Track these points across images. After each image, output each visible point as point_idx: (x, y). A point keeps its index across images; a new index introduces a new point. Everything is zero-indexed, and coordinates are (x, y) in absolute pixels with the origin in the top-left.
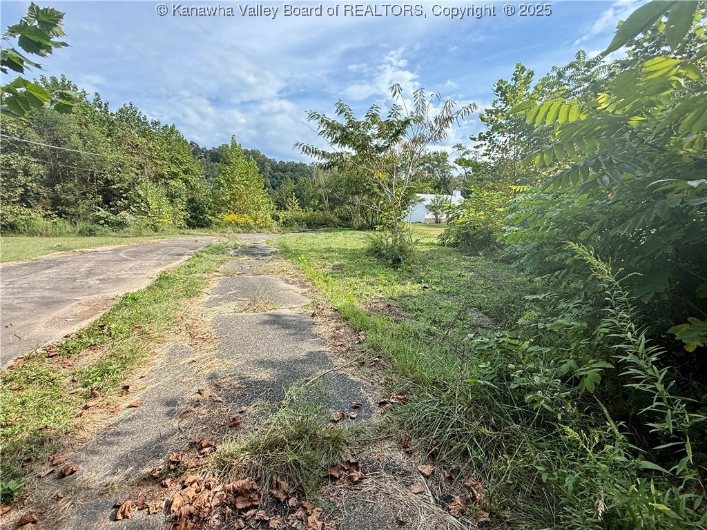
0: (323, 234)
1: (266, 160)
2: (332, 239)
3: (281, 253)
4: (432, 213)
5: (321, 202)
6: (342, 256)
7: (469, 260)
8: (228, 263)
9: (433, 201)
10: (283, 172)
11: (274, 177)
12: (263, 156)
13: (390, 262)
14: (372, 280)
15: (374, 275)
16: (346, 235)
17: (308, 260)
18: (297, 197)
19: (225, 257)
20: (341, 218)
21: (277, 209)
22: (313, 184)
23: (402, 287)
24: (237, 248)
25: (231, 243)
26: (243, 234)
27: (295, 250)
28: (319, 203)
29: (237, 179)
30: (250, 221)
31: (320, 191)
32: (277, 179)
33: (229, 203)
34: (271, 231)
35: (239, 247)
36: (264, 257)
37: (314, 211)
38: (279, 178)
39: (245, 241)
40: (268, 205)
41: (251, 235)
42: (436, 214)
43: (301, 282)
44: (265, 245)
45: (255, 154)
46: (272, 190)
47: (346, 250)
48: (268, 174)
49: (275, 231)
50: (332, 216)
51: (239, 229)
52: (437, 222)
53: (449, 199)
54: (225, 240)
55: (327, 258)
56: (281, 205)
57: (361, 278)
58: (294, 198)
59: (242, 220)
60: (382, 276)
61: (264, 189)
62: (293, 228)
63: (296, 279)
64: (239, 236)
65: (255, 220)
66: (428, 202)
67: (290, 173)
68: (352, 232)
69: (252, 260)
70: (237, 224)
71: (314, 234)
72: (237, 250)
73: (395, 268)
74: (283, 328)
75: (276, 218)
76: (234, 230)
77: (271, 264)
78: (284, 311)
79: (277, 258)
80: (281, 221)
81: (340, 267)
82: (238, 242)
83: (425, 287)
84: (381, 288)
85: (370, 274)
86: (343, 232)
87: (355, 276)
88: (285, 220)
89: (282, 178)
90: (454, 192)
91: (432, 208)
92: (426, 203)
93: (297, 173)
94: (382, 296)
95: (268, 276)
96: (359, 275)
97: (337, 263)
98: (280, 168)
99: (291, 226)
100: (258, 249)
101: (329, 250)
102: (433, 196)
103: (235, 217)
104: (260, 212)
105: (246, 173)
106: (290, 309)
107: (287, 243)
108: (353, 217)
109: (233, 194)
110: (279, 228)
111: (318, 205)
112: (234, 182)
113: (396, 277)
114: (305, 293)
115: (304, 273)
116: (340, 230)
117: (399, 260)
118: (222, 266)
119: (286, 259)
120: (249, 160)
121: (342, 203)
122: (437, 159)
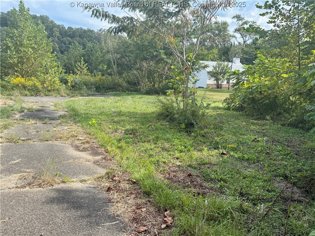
0: (112, 97)
1: (55, 26)
2: (121, 103)
3: (71, 117)
4: (213, 79)
5: (109, 66)
6: (133, 119)
7: (258, 124)
8: (13, 128)
9: (215, 68)
10: (72, 38)
11: (62, 42)
12: (52, 22)
13: (183, 126)
14: (167, 145)
15: (168, 140)
16: (134, 99)
17: (100, 124)
18: (86, 62)
19: (9, 121)
20: (129, 82)
21: (66, 73)
22: (101, 49)
23: (199, 153)
24: (23, 111)
25: (17, 106)
26: (31, 97)
27: (84, 114)
28: (108, 68)
29: (25, 42)
30: (38, 84)
31: (109, 56)
32: (65, 44)
33: (17, 65)
34: (59, 94)
35: (26, 111)
36: (52, 121)
37: (103, 75)
38: (67, 43)
39: (33, 104)
40: (56, 68)
41: (38, 99)
42: (217, 80)
43: (92, 148)
44: (52, 108)
45: (44, 19)
46: (60, 55)
47: (136, 113)
48: (56, 39)
49: (64, 94)
50: (120, 80)
51: (27, 92)
52: (218, 88)
53: (229, 66)
54: (11, 103)
55: (118, 122)
56: (69, 69)
57: (156, 143)
58: (82, 62)
59: (29, 83)
60: (176, 141)
61: (52, 53)
62: (82, 92)
63: (87, 145)
64: (26, 99)
65: (43, 83)
66: (210, 69)
67: (78, 38)
68: (140, 96)
69: (39, 124)
70: (24, 87)
71: (102, 98)
72: (23, 114)
73: (189, 133)
74: (74, 207)
75: (64, 82)
76: (21, 93)
77: (59, 128)
78: (75, 184)
79: (66, 122)
80: (69, 84)
81: (133, 132)
82: (24, 105)
83: (223, 154)
84: (177, 155)
85: (165, 139)
86: (132, 96)
87: (149, 141)
88: (73, 84)
89: (70, 43)
90: (234, 59)
91: (214, 75)
92: (208, 69)
93: (85, 39)
94: (180, 164)
95: (56, 143)
96: (153, 140)
97: (128, 127)
98: (69, 33)
99: (80, 89)
100: (46, 113)
101: (120, 114)
102: (214, 63)
103: (23, 80)
104: (48, 75)
105: (34, 37)
106: (81, 181)
107: (76, 106)
108: (141, 82)
109: (21, 57)
110: (68, 92)
111: (106, 70)
112: (21, 45)
113: (191, 142)
114: (98, 161)
115: (96, 138)
116: (128, 94)
117: (192, 125)
118: (6, 131)
119: (76, 123)
120: (37, 25)
121: (130, 68)
122: (218, 28)
